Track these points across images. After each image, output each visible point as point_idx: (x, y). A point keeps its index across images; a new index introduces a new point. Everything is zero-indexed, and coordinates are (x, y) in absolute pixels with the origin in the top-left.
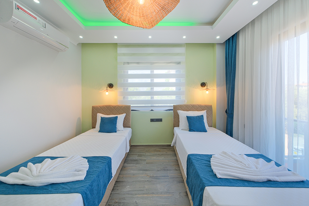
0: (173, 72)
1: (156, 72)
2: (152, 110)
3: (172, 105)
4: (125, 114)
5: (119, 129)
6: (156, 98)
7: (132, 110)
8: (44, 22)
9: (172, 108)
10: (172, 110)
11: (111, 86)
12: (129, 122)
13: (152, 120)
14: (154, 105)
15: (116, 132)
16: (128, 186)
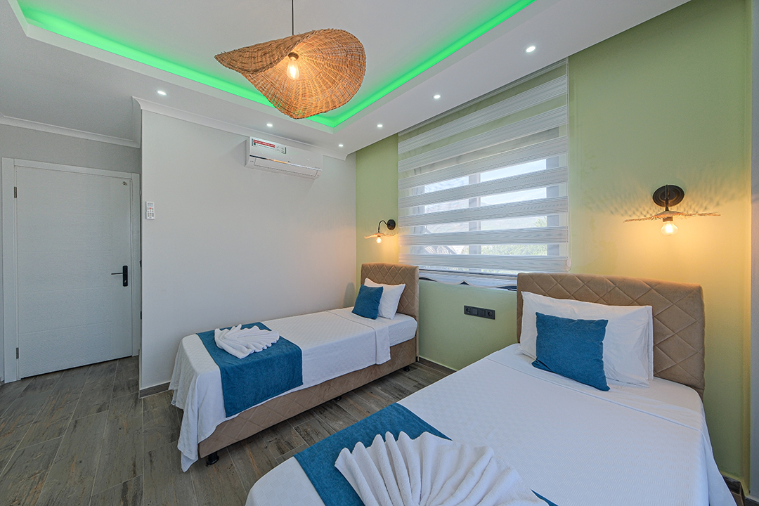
0: (540, 165)
1: (486, 177)
2: (464, 283)
3: (516, 273)
4: (405, 285)
5: (384, 315)
6: (487, 250)
7: (420, 278)
8: (284, 146)
9: (515, 283)
10: (514, 287)
11: (391, 225)
12: (413, 305)
13: (468, 310)
14: (483, 271)
15: (374, 318)
16: (341, 423)
